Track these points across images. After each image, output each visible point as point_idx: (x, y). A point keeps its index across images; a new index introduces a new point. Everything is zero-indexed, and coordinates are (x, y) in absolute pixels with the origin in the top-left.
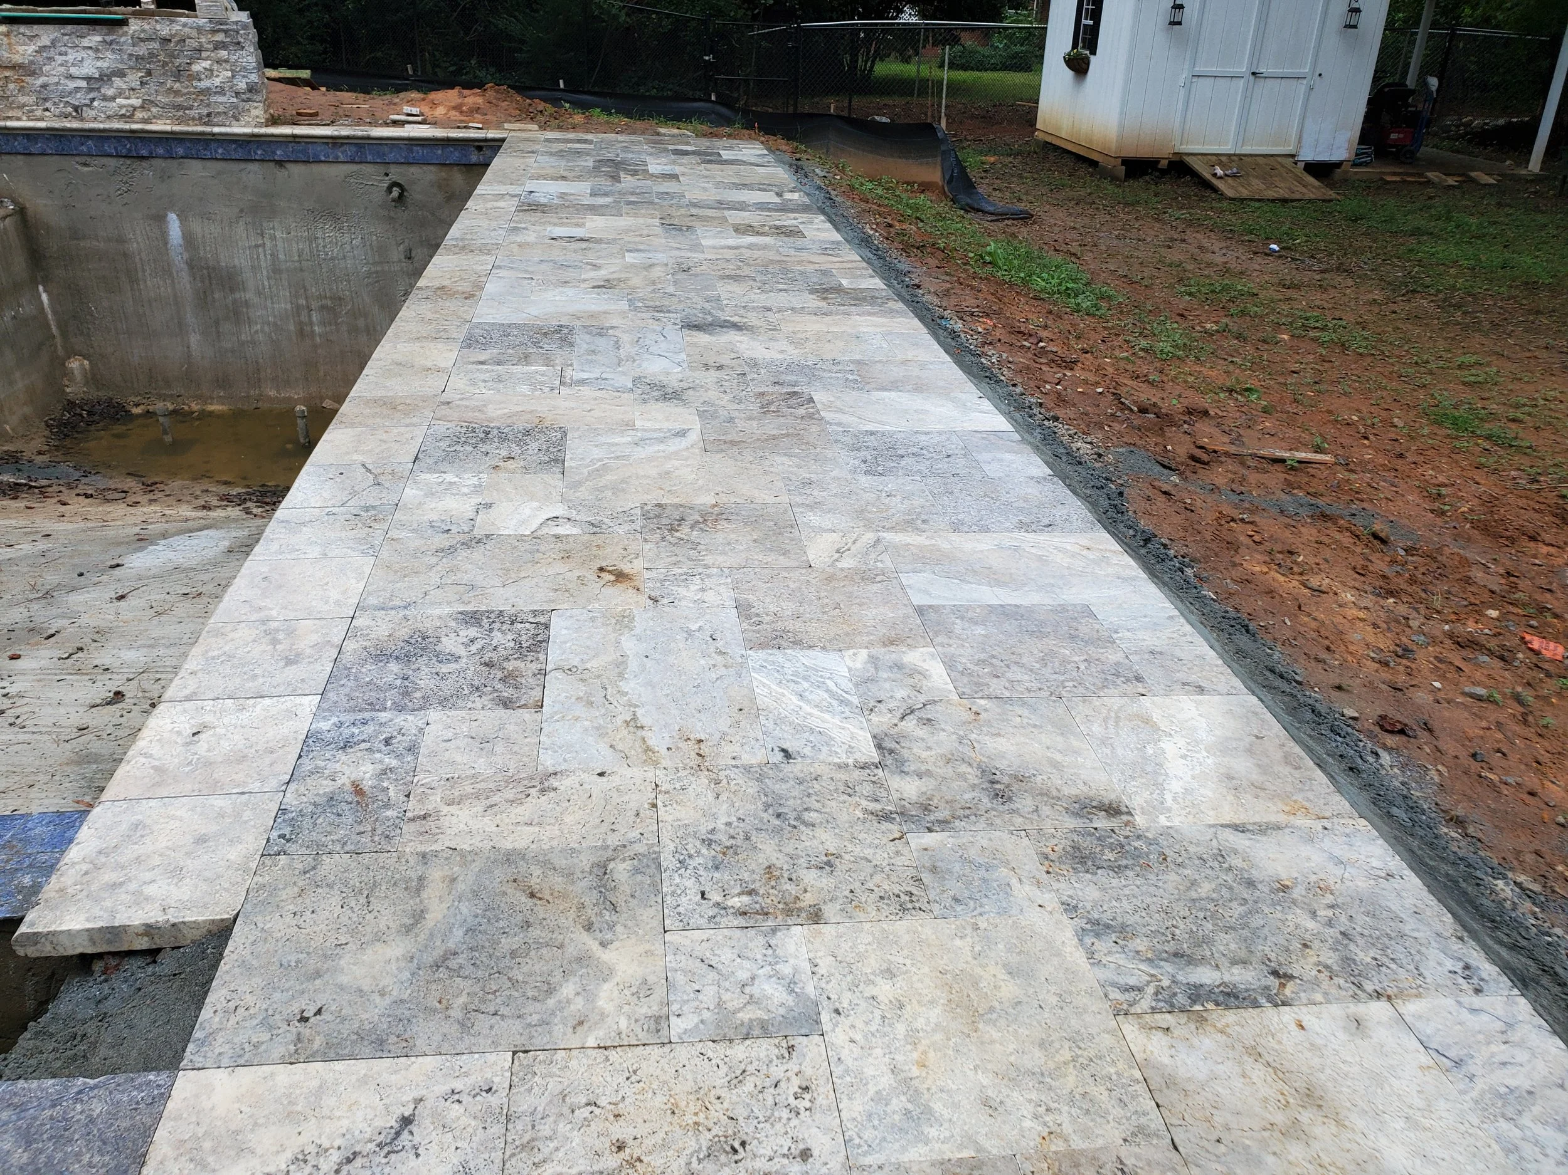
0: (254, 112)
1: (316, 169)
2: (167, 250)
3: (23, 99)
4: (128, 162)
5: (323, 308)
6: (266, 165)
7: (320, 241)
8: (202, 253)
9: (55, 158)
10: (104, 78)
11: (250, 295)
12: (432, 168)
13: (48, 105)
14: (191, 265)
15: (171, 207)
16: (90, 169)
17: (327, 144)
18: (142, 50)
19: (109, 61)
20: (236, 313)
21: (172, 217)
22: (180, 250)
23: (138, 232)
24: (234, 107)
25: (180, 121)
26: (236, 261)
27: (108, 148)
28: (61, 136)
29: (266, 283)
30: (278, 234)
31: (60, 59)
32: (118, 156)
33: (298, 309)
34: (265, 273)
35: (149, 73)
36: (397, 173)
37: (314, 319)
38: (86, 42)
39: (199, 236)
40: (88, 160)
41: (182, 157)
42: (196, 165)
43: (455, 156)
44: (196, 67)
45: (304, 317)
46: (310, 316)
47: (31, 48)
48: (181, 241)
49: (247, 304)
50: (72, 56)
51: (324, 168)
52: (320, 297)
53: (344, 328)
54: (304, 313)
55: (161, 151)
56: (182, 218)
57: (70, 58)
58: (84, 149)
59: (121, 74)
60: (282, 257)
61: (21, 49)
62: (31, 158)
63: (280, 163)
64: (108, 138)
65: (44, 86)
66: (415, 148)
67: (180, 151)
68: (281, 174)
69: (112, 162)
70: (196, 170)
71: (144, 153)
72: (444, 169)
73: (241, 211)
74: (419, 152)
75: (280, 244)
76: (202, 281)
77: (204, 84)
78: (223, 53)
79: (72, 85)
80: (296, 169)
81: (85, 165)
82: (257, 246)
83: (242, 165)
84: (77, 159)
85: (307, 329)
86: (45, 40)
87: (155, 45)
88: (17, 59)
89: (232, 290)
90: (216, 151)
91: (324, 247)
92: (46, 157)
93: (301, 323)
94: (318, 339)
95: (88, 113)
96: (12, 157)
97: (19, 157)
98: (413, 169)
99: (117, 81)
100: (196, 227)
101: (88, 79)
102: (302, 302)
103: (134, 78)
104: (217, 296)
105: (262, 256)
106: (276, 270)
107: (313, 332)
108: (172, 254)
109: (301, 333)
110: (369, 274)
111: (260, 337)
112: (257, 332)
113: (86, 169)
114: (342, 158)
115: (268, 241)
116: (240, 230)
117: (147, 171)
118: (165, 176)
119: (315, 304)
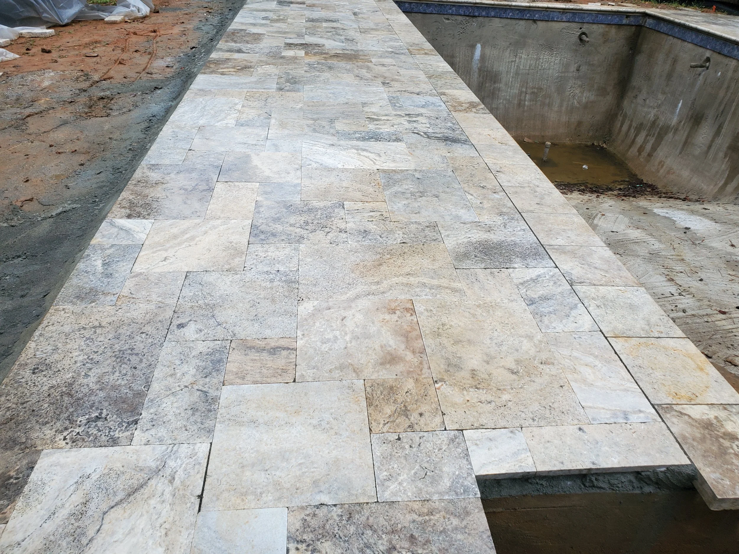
1: (550, 24)
2: (472, 61)
4: (467, 18)
5: (533, 93)
6: (528, 21)
7: (541, 60)
8: (487, 64)
9: (436, 15)
11: (502, 86)
12: (603, 26)
14: (480, 70)
15: (479, 42)
16: (449, 21)
17: (560, 12)
20: (493, 94)
21: (479, 46)
22: (477, 62)
23: (461, 53)
26: (501, 68)
27: (461, 12)
28: (442, 5)
29: (511, 80)
30: (523, 56)
32: (464, 15)
33: (521, 92)
34: (512, 75)
36: (586, 28)
37: (527, 98)
39: (488, 56)
40: (450, 17)
41: (492, 17)
42: (497, 20)
43: (616, 20)
45: (523, 98)
46: (525, 97)
48: (479, 58)
49: (499, 90)
51: (554, 24)
52: (533, 88)
53: (539, 103)
54: (523, 95)
55: (484, 13)
56: (483, 47)
58: (450, 11)
60: (521, 67)
62: (425, 15)
63: (535, 21)
64: (463, 6)
66: (599, 16)
67: (493, 14)
68: (534, 26)
69: (460, 18)
70: (497, 23)
71: (477, 14)
72: (608, 26)
73: (510, 44)
74: (601, 17)
75: (523, 61)
76: (483, 78)
80: (541, 24)
81: (448, 19)
82: (512, 61)
83: (517, 21)
84: (446, 16)
85: (522, 103)
89: (495, 82)
90: (509, 15)
91: (542, 63)
92: (432, 15)
93: (520, 100)
94: (526, 108)
96: (416, 14)
97: (420, 14)
98: (595, 26)
100: (488, 51)
102: (524, 90)
104: (487, 85)
105: (513, 67)
106: (517, 74)
107: (524, 104)
108: (473, 63)
109: (519, 105)
110: (558, 77)
111: (501, 106)
112: (500, 103)
113: (447, 21)
114: (564, 20)
115: (517, 60)
116: (507, 53)
117: (474, 23)
118: (481, 26)
119: (529, 91)
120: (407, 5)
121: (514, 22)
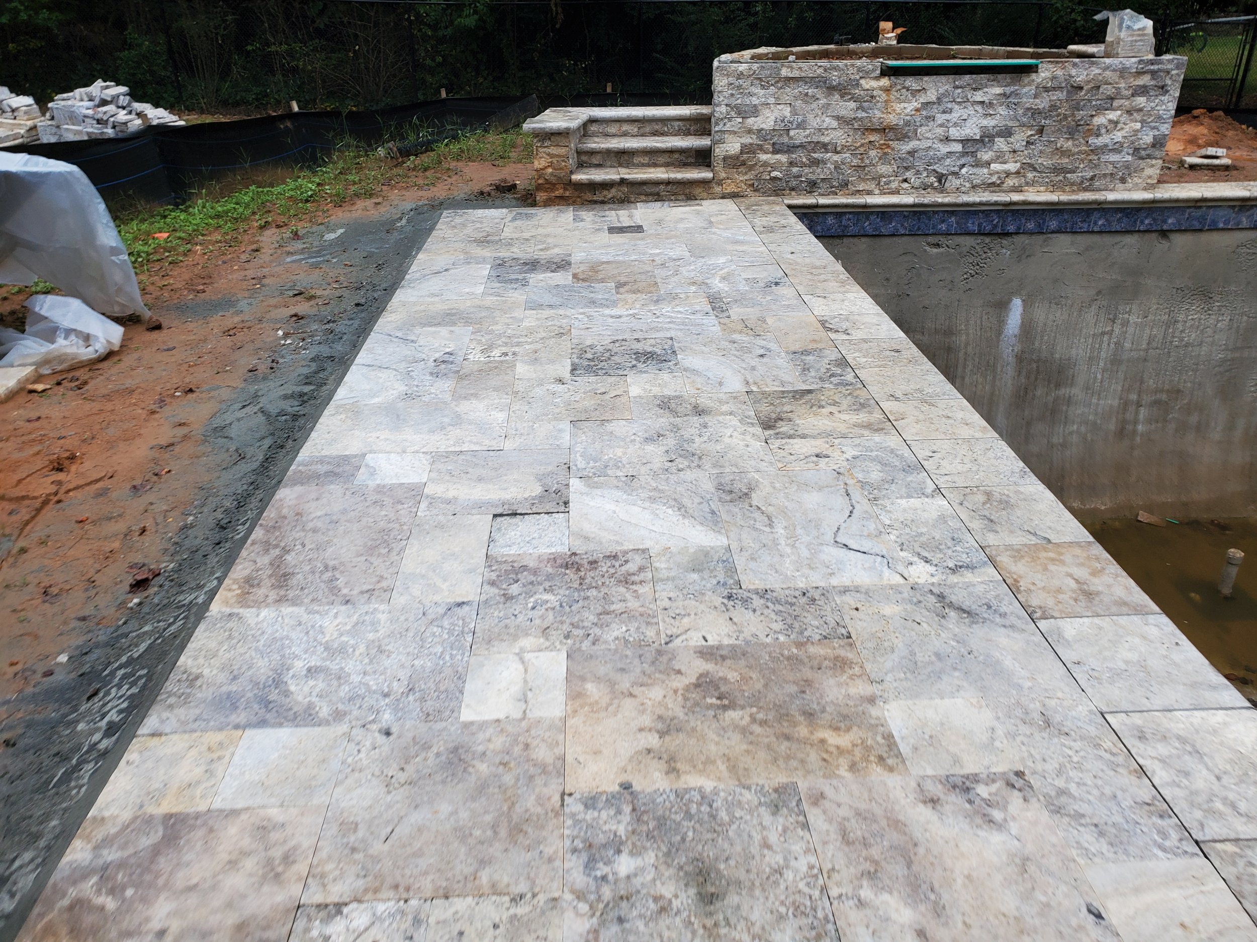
0: (1149, 171)
1: (1205, 237)
2: (998, 341)
3: (883, 169)
4: (987, 240)
5: (1157, 402)
6: (1147, 236)
7: (1180, 326)
8: (1037, 344)
9: (905, 239)
10: (986, 138)
11: (1076, 392)
13: (908, 175)
14: (1020, 359)
16: (942, 250)
17: (1233, 207)
18: (1043, 103)
19: (1001, 116)
20: (1054, 411)
21: (1017, 304)
22: (1013, 340)
23: (972, 322)
24: (1127, 166)
25: (1055, 187)
26: (1074, 352)
27: (972, 226)
28: (921, 213)
29: (1099, 376)
30: (1133, 319)
31: (941, 118)
32: (980, 234)
33: (1126, 404)
34: (1102, 364)
35: (1041, 131)
37: (1141, 416)
38: (979, 96)
39: (1041, 324)
40: (942, 240)
41: (1053, 232)
42: (1064, 240)
44: (1099, 120)
45: (1129, 416)
46: (1137, 413)
47: (911, 106)
48: (1017, 331)
49: (1069, 401)
50: (958, 113)
51: (1215, 237)
52: (1157, 391)
53: (1172, 426)
54: (1132, 409)
55: (1031, 226)
57: (954, 117)
58: (944, 227)
59: (1007, 133)
60: (1127, 345)
61: (898, 107)
62: (877, 240)
63: (1164, 234)
64: (976, 213)
65: (912, 153)
67: (1054, 224)
68: (1162, 246)
69: (968, 242)
70: (1064, 245)
71: (1011, 228)
73: (1099, 292)
75: (1131, 330)
76: (1028, 378)
77: (1099, 141)
78: (1141, 101)
79: (944, 149)
80: (1179, 240)
81: (937, 245)
82: (1103, 334)
83: (1118, 238)
84: (930, 239)
85: (1129, 427)
86: (932, 96)
87: (1061, 95)
88: (892, 119)
89: (1058, 386)
90: (1095, 223)
91: (1182, 331)
92: (895, 239)
93: (1124, 422)
94: (1138, 439)
95: (953, 183)
96: (856, 240)
97: (863, 240)
99: (1000, 143)
100: (1040, 314)
101: (965, 142)
102: (1134, 397)
103: (1019, 138)
104: (1038, 393)
105: (1105, 345)
106: (1116, 361)
107: (1134, 432)
108: (1003, 345)
109: (1121, 433)
110: (1224, 361)
111: (1075, 438)
112: (1071, 433)
113: (935, 250)
114: (1245, 224)
115: (1117, 330)
116: (1090, 316)
117: (1005, 250)
118: (1023, 255)
119: (1147, 399)
120: (830, 220)
121: (1108, 239)
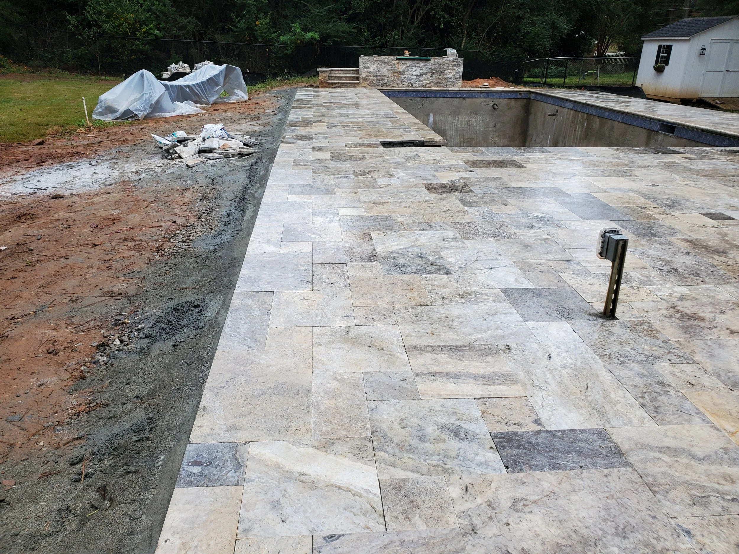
0: (459, 84)
1: (474, 100)
3: (398, 81)
4: (423, 99)
5: (468, 141)
6: (460, 99)
7: (471, 121)
8: (437, 125)
9: (404, 98)
10: (421, 75)
11: (448, 138)
12: (506, 100)
13: (404, 83)
14: (433, 129)
15: (431, 112)
16: (413, 101)
17: (479, 93)
18: (433, 67)
19: (424, 70)
21: (431, 114)
22: (432, 124)
24: (454, 82)
25: (438, 87)
26: (446, 127)
27: (419, 95)
28: (407, 92)
29: (453, 134)
30: (460, 119)
31: (410, 70)
32: (421, 97)
34: (453, 131)
35: (433, 74)
36: (496, 101)
38: (418, 65)
39: (438, 120)
40: (413, 98)
41: (438, 97)
42: (441, 99)
43: (513, 96)
44: (446, 72)
45: (462, 145)
46: (464, 144)
47: (403, 67)
48: (432, 122)
50: (414, 69)
51: (476, 100)
52: (468, 138)
54: (462, 143)
55: (433, 95)
56: (434, 115)
57: (413, 70)
58: (413, 95)
59: (426, 74)
60: (459, 126)
61: (401, 67)
63: (464, 98)
64: (419, 92)
65: (404, 78)
67: (438, 95)
68: (464, 101)
69: (419, 99)
70: (441, 101)
71: (428, 96)
72: (509, 100)
73: (451, 113)
74: (504, 95)
75: (459, 122)
77: (448, 76)
78: (455, 68)
79: (412, 77)
80: (468, 100)
82: (453, 123)
83: (453, 99)
84: (410, 98)
86: (408, 65)
87: (437, 66)
88: (399, 70)
89: (444, 136)
90: (448, 95)
91: (472, 123)
92: (402, 98)
95: (414, 85)
98: (501, 100)
99: (424, 76)
100: (437, 117)
101: (416, 76)
102: (462, 140)
103: (429, 75)
105: (454, 126)
106: (457, 130)
110: (483, 131)
113: (411, 101)
114: (482, 97)
115: (456, 122)
116: (449, 118)
117: (427, 102)
118: (432, 103)
119: (466, 141)
121: (451, 99)
